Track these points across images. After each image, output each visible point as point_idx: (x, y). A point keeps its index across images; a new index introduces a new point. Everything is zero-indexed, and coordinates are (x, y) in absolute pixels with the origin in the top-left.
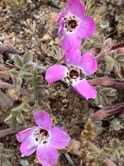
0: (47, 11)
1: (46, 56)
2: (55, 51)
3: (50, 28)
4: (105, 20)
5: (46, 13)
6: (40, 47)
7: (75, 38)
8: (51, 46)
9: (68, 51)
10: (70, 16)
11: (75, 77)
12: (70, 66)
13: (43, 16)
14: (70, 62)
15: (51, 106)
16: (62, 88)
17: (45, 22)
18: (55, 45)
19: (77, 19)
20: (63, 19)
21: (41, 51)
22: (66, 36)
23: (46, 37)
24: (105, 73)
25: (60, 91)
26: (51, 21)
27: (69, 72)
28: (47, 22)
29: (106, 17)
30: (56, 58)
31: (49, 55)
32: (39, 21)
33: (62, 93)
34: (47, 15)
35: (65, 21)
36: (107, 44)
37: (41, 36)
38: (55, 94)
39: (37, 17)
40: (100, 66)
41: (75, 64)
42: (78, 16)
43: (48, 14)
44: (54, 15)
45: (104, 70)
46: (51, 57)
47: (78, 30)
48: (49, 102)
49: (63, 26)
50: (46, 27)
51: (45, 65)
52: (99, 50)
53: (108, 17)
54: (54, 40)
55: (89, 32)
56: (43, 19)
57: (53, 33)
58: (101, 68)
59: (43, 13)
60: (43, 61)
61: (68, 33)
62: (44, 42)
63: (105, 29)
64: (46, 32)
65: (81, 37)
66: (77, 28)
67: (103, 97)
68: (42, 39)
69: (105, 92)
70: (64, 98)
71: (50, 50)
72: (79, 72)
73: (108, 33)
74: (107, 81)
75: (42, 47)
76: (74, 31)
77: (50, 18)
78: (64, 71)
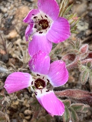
0: (17, 4)
1: (10, 56)
2: (21, 52)
3: (18, 23)
4: (83, 21)
5: (15, 6)
6: (4, 45)
7: (45, 42)
8: (17, 45)
9: (35, 57)
10: (41, 15)
11: (41, 87)
12: (36, 74)
13: (12, 9)
14: (37, 70)
15: (10, 116)
16: (26, 96)
17: (13, 16)
18: (22, 44)
19: (49, 19)
20: (32, 18)
21: (5, 50)
22: (34, 38)
23: (12, 34)
24: (79, 82)
25: (22, 100)
26: (20, 16)
27: (34, 80)
28: (16, 17)
29: (85, 17)
30: (22, 60)
31: (14, 55)
32: (6, 15)
33: (25, 102)
34: (16, 9)
35: (34, 20)
36: (82, 51)
37: (6, 33)
38: (17, 103)
39: (5, 10)
40: (73, 73)
41: (42, 73)
42: (50, 15)
43: (18, 7)
44: (25, 10)
45: (78, 79)
46: (16, 59)
47: (49, 32)
48: (8, 112)
49: (32, 26)
50: (13, 23)
51: (8, 67)
52: (72, 57)
53: (87, 17)
54: (22, 38)
55: (62, 36)
56: (11, 13)
57: (21, 30)
58: (74, 76)
59: (12, 6)
60: (6, 62)
61: (37, 34)
62: (10, 40)
63: (83, 32)
64: (13, 28)
65: (52, 41)
66: (48, 29)
67: (73, 113)
68: (8, 36)
69: (75, 108)
70: (27, 108)
71: (16, 50)
72: (46, 82)
73: (86, 36)
74: (79, 94)
75: (7, 45)
76: (45, 33)
77: (19, 13)
78: (28, 79)
